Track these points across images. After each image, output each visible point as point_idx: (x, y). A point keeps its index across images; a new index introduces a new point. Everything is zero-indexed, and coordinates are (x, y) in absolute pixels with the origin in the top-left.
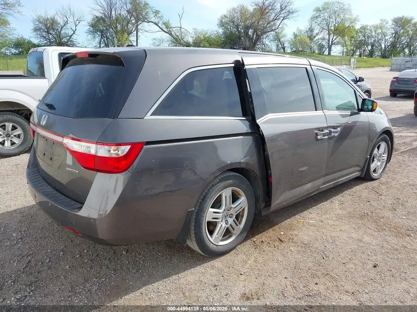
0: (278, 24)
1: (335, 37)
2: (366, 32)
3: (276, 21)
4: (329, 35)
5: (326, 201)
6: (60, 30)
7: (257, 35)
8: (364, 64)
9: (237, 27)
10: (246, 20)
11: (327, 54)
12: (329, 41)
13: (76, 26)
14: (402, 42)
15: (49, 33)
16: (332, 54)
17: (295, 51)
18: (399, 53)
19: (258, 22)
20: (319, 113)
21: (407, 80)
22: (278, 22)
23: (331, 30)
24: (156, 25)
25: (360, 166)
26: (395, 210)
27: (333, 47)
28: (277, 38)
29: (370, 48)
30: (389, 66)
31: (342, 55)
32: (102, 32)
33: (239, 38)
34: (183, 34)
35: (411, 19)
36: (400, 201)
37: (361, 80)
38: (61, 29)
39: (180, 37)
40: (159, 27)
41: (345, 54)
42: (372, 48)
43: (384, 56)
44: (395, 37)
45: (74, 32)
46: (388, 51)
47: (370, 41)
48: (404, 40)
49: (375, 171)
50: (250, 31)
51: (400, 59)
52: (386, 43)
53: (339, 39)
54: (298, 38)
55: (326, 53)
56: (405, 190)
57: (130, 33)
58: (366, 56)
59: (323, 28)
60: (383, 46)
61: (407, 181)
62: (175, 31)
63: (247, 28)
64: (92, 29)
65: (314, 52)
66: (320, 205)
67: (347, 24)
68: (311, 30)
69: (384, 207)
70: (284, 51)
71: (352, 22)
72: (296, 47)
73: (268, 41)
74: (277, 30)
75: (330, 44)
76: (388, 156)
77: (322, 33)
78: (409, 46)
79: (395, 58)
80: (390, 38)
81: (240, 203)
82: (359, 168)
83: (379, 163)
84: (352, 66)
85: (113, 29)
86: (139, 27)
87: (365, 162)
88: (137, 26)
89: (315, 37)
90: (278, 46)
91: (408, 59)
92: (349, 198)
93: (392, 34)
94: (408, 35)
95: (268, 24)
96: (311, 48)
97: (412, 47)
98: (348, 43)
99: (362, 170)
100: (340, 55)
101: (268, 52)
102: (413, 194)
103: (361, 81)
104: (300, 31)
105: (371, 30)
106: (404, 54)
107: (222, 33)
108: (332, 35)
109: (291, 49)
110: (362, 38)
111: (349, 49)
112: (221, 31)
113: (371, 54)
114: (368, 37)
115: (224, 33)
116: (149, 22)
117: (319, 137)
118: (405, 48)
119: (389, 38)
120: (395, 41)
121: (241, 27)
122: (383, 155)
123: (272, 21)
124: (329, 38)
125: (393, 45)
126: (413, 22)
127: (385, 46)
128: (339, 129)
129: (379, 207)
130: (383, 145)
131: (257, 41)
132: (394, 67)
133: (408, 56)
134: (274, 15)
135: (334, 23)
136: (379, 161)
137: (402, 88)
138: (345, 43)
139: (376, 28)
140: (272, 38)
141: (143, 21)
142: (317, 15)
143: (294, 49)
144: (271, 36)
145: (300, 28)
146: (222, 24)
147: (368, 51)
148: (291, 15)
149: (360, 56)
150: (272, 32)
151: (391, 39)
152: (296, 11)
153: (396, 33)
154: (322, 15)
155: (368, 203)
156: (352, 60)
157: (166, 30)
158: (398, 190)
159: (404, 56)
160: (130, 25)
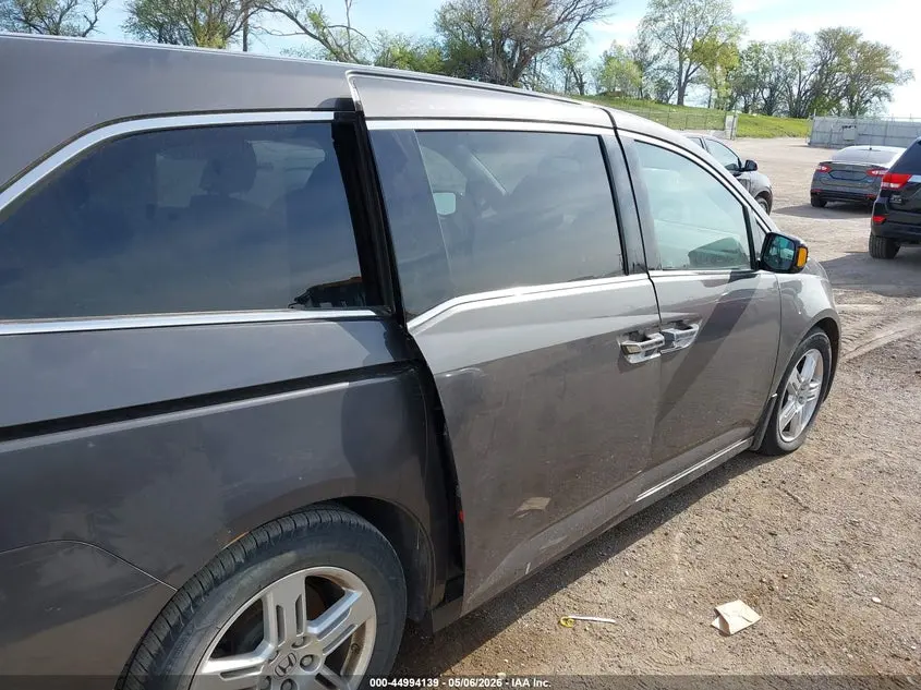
0: (569, 30)
1: (693, 67)
2: (760, 59)
3: (566, 23)
4: (681, 60)
5: (652, 531)
6: (57, 19)
7: (523, 54)
8: (752, 130)
9: (478, 32)
10: (498, 18)
11: (676, 103)
12: (680, 73)
13: (96, 12)
14: (836, 83)
15: (30, 25)
16: (685, 104)
17: (605, 94)
18: (828, 108)
19: (526, 25)
20: (638, 280)
21: (851, 169)
22: (570, 27)
23: (685, 50)
24: (292, 18)
25: (749, 423)
26: (848, 567)
27: (688, 89)
28: (568, 63)
29: (766, 93)
30: (806, 135)
31: (706, 106)
32: (160, 26)
33: (483, 59)
34: (354, 43)
35: (856, 37)
36: (859, 534)
37: (751, 166)
38: (61, 17)
39: (345, 49)
40: (297, 22)
41: (713, 104)
42: (772, 95)
43: (795, 113)
44: (821, 72)
45: (92, 25)
46: (806, 102)
47: (767, 79)
48: (841, 79)
49: (787, 429)
50: (508, 42)
51: (829, 122)
52: (802, 85)
53: (702, 72)
54: (614, 64)
55: (674, 100)
56: (870, 491)
57: (228, 34)
58: (758, 111)
59: (668, 46)
60: (795, 91)
61: (872, 455)
62: (336, 36)
63: (501, 36)
64: (136, 19)
65: (647, 97)
66: (631, 548)
67: (720, 40)
68: (643, 48)
69: (818, 557)
70: (582, 94)
71: (731, 36)
72: (608, 83)
73: (546, 67)
74: (567, 44)
75: (683, 81)
76: (823, 386)
77: (668, 55)
78: (849, 92)
79: (821, 118)
80: (811, 73)
81: (345, 614)
82: (747, 430)
83: (800, 407)
84: (729, 132)
85: (186, 22)
86: (250, 21)
87: (766, 410)
88: (247, 17)
89: (650, 64)
90: (567, 79)
91: (848, 121)
92: (718, 518)
93: (816, 66)
94: (849, 70)
95: (547, 30)
96: (641, 89)
97: (856, 97)
98: (722, 81)
99: (754, 433)
100: (702, 106)
101: (547, 92)
102: (893, 505)
103: (750, 170)
104: (620, 49)
105: (770, 56)
106: (839, 109)
107: (442, 45)
108: (687, 61)
109: (598, 88)
110: (750, 71)
111: (723, 95)
112: (441, 40)
113: (769, 109)
114: (765, 70)
115: (449, 45)
116: (275, 10)
117: (633, 359)
118: (840, 98)
119: (809, 75)
120: (821, 79)
121: (487, 33)
122: (812, 385)
123: (557, 23)
124: (681, 67)
125: (817, 90)
126: (859, 41)
127: (800, 92)
128: (696, 328)
129: (803, 558)
130: (813, 359)
131: (522, 68)
132: (817, 138)
133: (845, 115)
134: (561, 8)
135: (693, 35)
136: (800, 399)
137: (838, 189)
138: (715, 80)
139: (783, 49)
140: (555, 61)
141: (259, 8)
142: (658, 14)
143: (605, 89)
144: (553, 56)
145: (619, 43)
146: (444, 25)
147: (763, 102)
148: (599, 13)
149: (746, 110)
150: (556, 49)
151: (812, 77)
152: (611, 4)
153: (824, 63)
154: (667, 16)
155: (771, 539)
156: (729, 118)
157: (314, 32)
158: (852, 488)
159: (839, 115)
160: (229, 17)
